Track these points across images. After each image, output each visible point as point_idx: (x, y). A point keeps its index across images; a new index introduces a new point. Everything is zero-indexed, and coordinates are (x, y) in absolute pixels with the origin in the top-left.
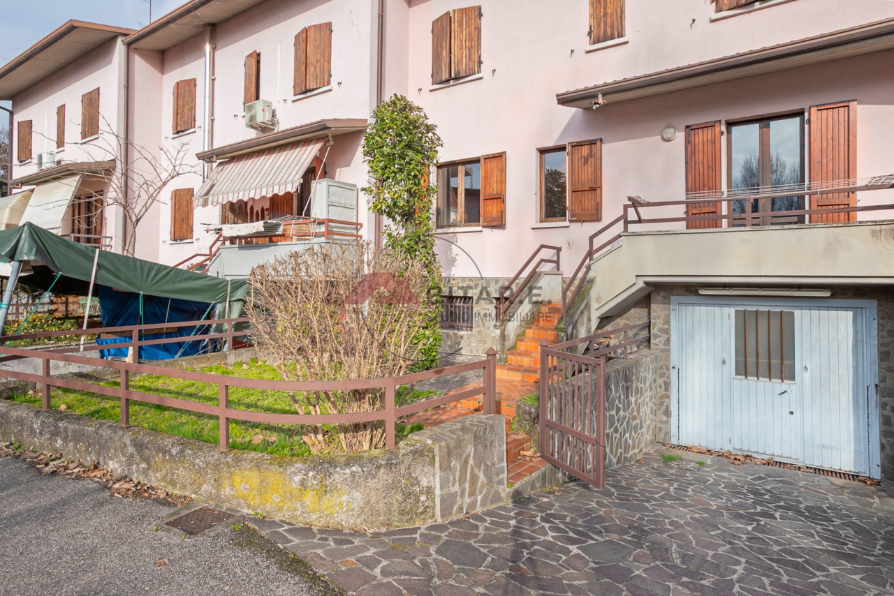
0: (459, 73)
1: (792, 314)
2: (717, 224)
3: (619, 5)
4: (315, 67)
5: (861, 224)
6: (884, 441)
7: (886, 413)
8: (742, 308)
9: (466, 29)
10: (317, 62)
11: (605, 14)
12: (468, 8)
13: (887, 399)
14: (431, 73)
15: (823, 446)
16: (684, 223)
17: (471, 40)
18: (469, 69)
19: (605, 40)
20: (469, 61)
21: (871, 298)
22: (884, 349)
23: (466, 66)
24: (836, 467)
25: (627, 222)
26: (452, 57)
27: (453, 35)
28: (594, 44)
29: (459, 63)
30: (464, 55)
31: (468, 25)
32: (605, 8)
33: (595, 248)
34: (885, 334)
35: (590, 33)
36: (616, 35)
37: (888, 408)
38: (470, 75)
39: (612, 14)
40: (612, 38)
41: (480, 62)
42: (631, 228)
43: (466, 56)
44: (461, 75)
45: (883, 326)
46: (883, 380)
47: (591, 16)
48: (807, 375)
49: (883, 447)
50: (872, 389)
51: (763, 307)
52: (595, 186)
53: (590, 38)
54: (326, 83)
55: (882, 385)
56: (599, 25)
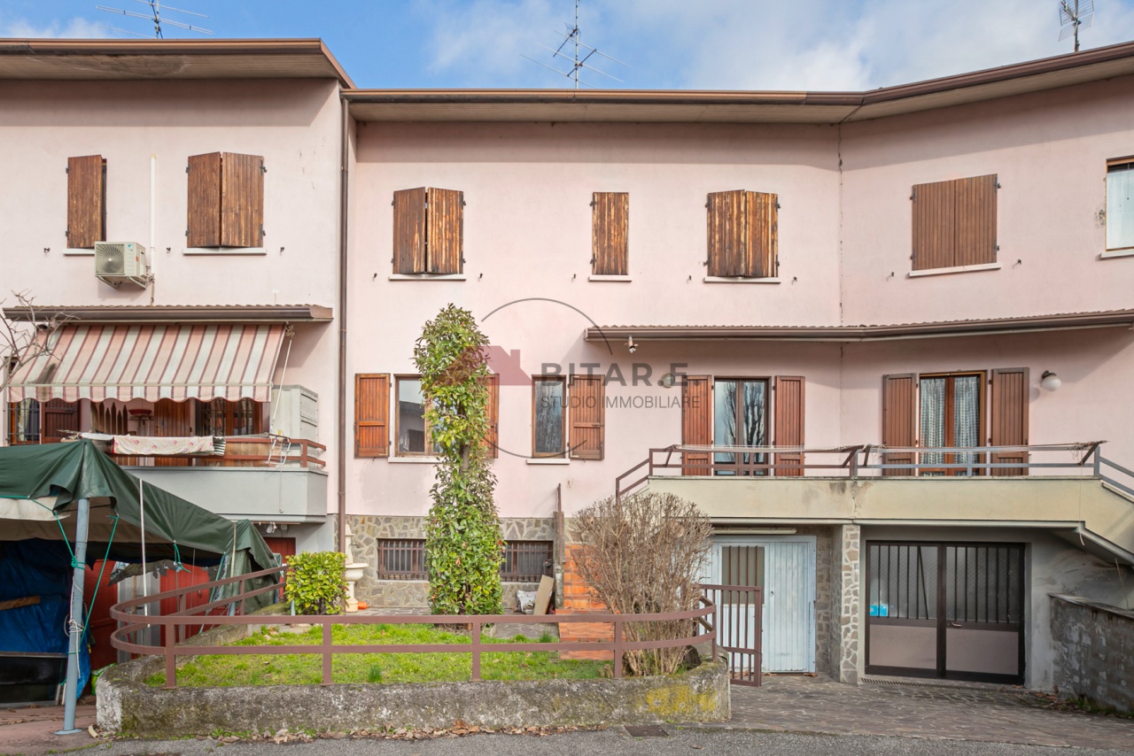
0: (438, 268)
1: (763, 548)
2: (708, 473)
3: (623, 241)
4: (237, 215)
5: (808, 479)
6: (818, 643)
7: (820, 621)
8: (728, 545)
9: (446, 217)
10: (240, 209)
11: (609, 246)
12: (449, 191)
13: (821, 611)
14: (392, 257)
15: (782, 654)
16: (680, 469)
17: (451, 230)
18: (450, 265)
19: (609, 273)
20: (450, 256)
21: (813, 534)
22: (820, 573)
23: (446, 261)
24: (789, 669)
25: (652, 466)
26: (429, 247)
27: (429, 219)
28: (597, 274)
29: (437, 256)
30: (444, 247)
31: (448, 212)
32: (609, 239)
33: (621, 490)
34: (820, 562)
35: (593, 262)
36: (620, 272)
37: (821, 618)
38: (450, 274)
39: (616, 249)
40: (616, 273)
41: (462, 261)
42: (656, 471)
43: (446, 249)
44: (440, 272)
45: (820, 556)
46: (818, 597)
47: (595, 244)
48: (772, 598)
49: (817, 647)
50: (812, 604)
51: (744, 543)
52: (598, 424)
53: (594, 266)
54: (256, 243)
55: (818, 601)
56: (603, 254)
